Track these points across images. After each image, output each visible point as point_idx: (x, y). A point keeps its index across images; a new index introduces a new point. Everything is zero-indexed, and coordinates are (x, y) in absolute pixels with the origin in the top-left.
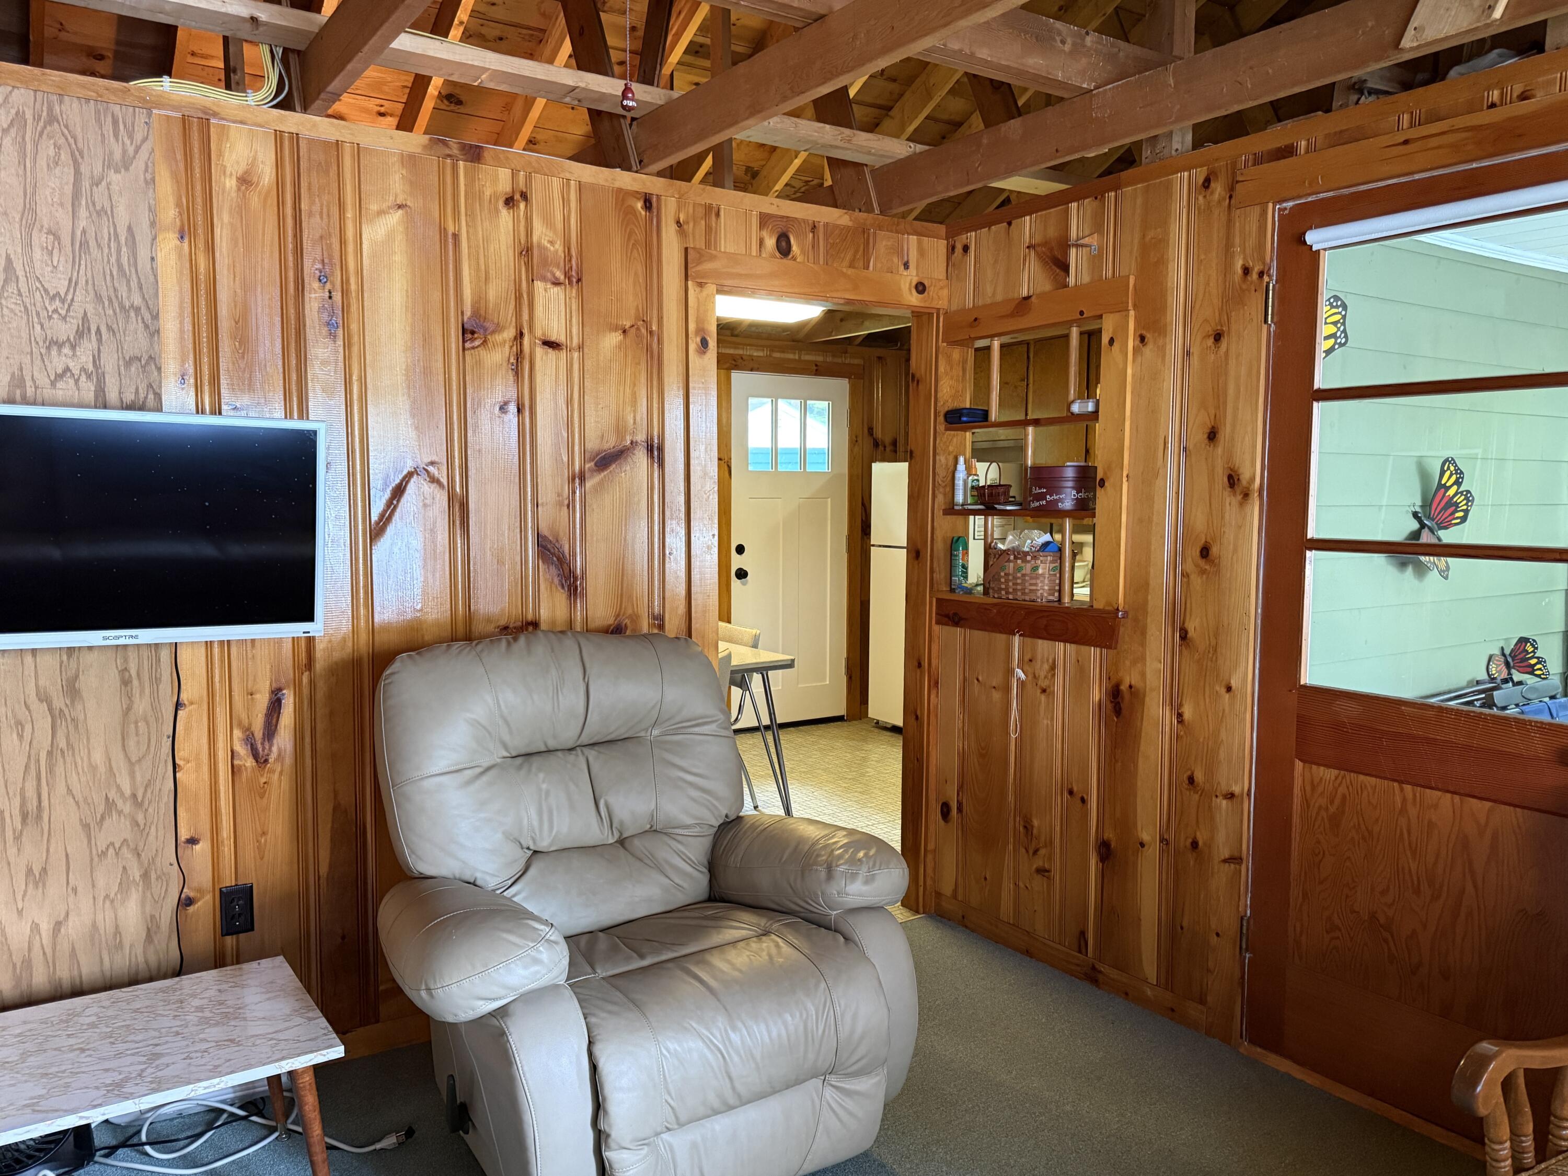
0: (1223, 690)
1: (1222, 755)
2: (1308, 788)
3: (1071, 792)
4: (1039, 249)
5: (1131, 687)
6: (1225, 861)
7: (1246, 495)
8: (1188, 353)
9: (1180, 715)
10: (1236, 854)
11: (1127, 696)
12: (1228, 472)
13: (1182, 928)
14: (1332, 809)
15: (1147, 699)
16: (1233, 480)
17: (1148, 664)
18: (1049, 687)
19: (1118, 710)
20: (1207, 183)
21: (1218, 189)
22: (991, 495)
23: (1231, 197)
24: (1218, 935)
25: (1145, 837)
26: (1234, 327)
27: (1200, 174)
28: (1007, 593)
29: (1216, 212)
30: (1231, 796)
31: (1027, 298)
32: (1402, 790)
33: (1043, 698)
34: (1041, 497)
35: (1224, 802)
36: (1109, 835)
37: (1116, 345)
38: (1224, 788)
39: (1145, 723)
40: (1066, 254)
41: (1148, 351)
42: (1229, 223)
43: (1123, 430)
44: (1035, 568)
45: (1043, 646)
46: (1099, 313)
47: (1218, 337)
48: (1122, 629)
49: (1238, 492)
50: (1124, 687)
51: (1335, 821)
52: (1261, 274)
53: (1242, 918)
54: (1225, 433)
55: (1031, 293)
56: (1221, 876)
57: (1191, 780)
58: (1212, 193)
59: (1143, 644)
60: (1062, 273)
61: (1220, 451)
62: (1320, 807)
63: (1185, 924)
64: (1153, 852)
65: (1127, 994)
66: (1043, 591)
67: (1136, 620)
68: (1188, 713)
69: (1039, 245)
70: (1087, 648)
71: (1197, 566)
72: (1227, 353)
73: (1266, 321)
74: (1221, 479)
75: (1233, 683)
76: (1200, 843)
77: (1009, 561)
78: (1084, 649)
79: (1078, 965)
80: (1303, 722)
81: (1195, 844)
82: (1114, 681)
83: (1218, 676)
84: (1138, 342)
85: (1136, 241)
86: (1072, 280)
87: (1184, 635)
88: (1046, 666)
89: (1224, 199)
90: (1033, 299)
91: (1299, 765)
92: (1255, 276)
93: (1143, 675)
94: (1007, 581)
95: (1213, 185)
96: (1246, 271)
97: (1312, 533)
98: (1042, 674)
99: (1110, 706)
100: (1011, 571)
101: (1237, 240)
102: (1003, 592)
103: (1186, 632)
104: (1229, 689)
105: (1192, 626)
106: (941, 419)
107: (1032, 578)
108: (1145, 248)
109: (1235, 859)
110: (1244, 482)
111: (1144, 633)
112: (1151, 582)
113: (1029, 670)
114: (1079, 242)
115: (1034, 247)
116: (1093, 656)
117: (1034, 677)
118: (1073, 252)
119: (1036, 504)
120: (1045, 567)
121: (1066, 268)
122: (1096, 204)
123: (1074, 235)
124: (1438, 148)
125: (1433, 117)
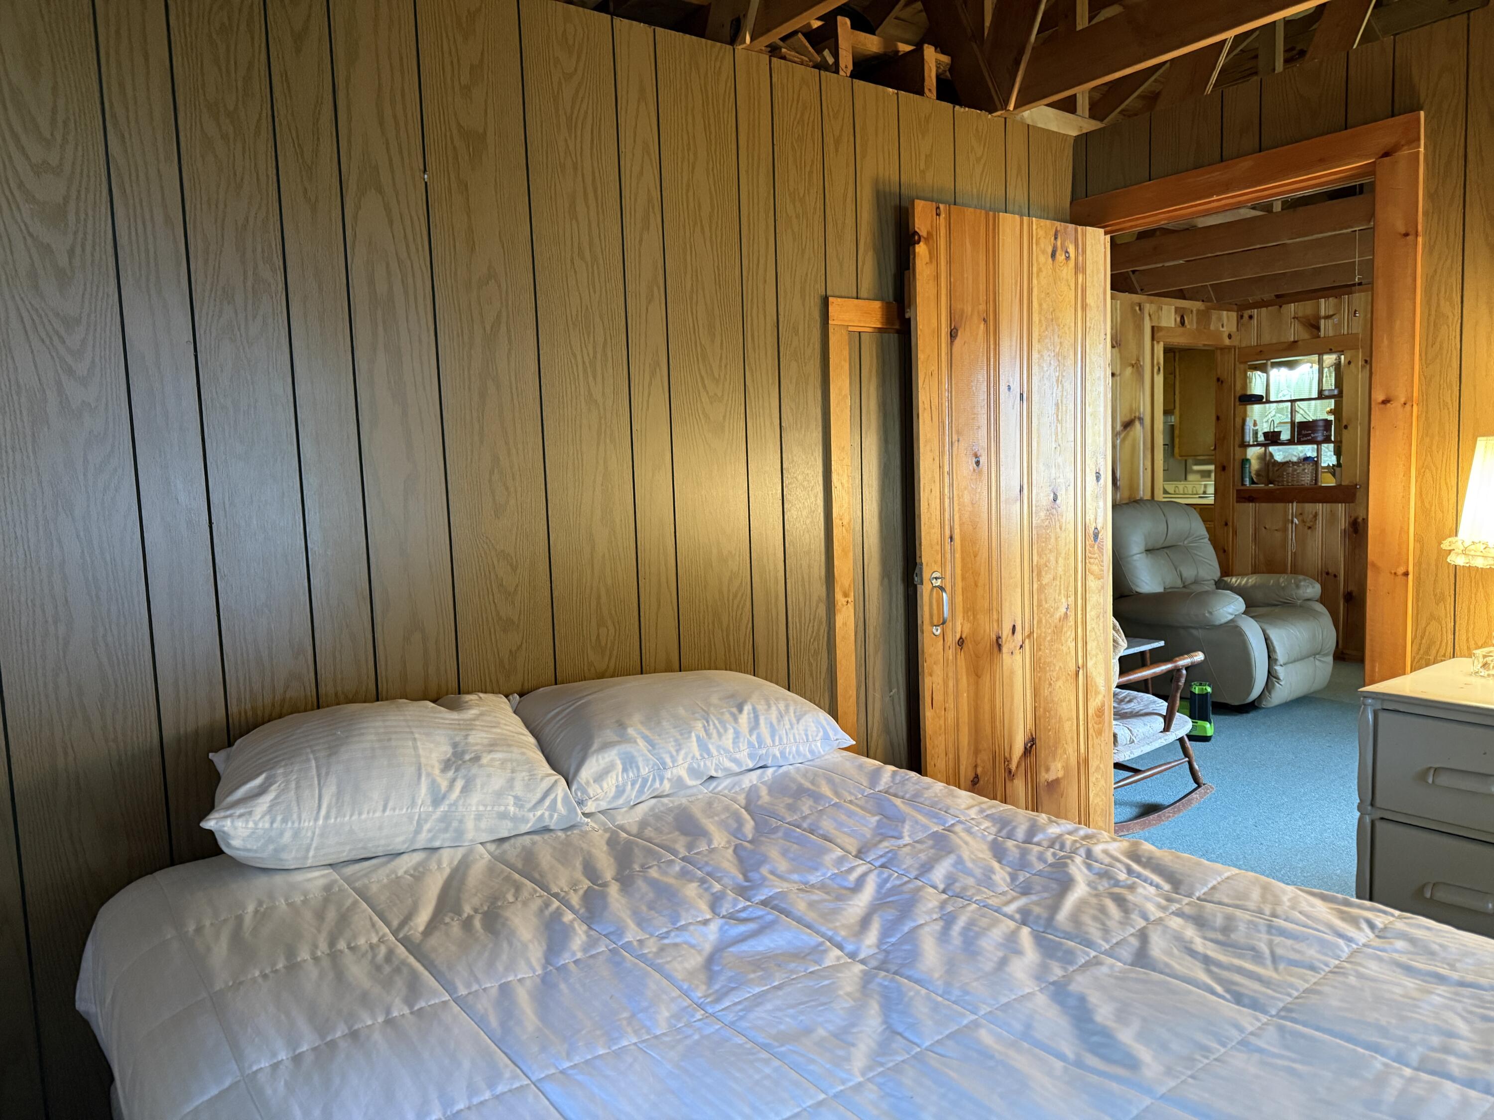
3: (1328, 574)
4: (1301, 320)
5: (1363, 519)
11: (1361, 523)
18: (1314, 525)
19: (1354, 530)
22: (1272, 436)
28: (1288, 482)
31: (1295, 342)
33: (1309, 531)
34: (1309, 435)
36: (1352, 589)
37: (1351, 364)
40: (1318, 323)
43: (1357, 403)
44: (1304, 470)
45: (1309, 507)
46: (1342, 350)
48: (1358, 494)
50: (1358, 521)
55: (1297, 339)
60: (1315, 331)
66: (1306, 479)
67: (1365, 489)
69: (1301, 318)
70: (1337, 504)
78: (1334, 505)
82: (1353, 518)
84: (1363, 363)
86: (1322, 334)
88: (1311, 516)
90: (1300, 343)
94: (1288, 477)
98: (1309, 520)
99: (1350, 530)
102: (1286, 483)
106: (1237, 400)
107: (1301, 475)
113: (1300, 518)
114: (1327, 317)
115: (1297, 318)
116: (1340, 508)
117: (1303, 521)
118: (1322, 322)
119: (1305, 439)
120: (1309, 468)
121: (1318, 328)
122: (1336, 300)
123: (1323, 313)
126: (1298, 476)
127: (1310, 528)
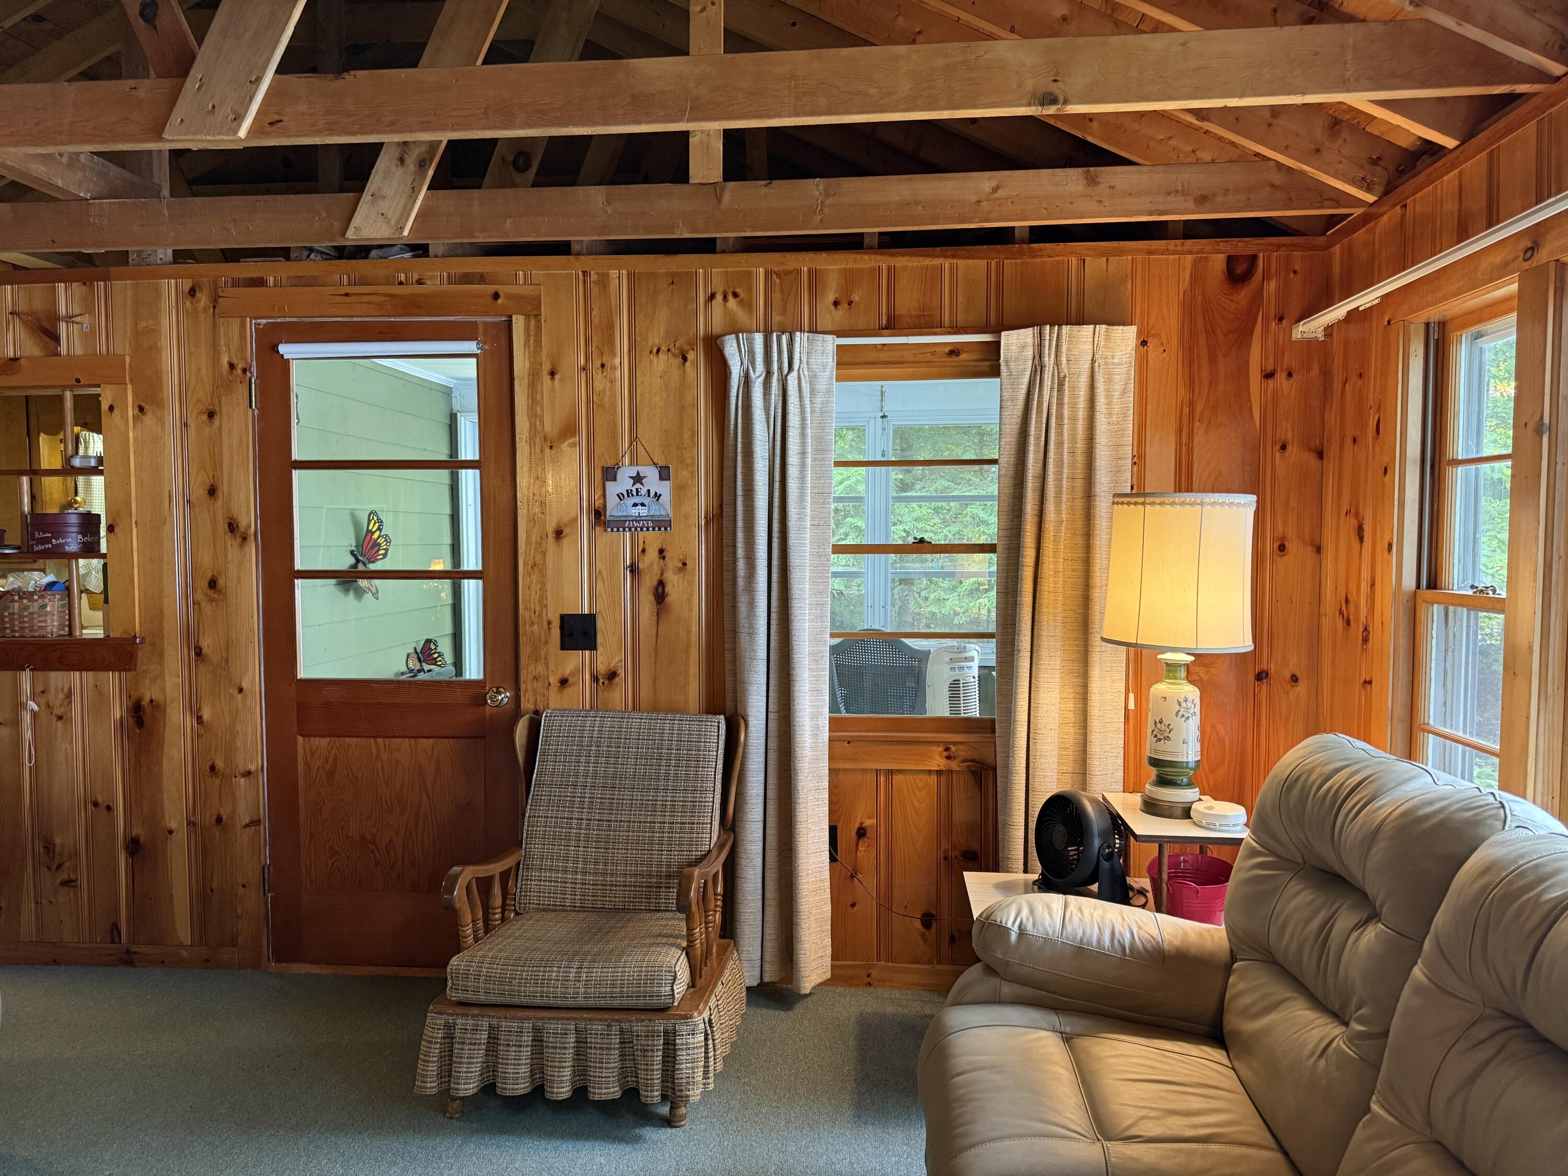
0: (236, 692)
1: (239, 743)
2: (308, 756)
3: (95, 804)
4: (24, 317)
5: (151, 701)
6: (247, 826)
7: (245, 539)
8: (186, 425)
9: (199, 719)
10: (255, 818)
11: (148, 709)
12: (227, 521)
13: (212, 890)
14: (327, 767)
15: (168, 709)
16: (232, 527)
17: (167, 679)
18: (66, 713)
19: (140, 723)
20: (192, 292)
21: (203, 299)
23: (214, 307)
24: (244, 886)
25: (173, 825)
26: (224, 409)
27: (187, 285)
28: (13, 631)
29: (202, 316)
30: (248, 774)
31: (15, 359)
32: (376, 742)
33: (60, 724)
34: (48, 540)
35: (242, 780)
36: (138, 831)
37: (116, 412)
38: (241, 768)
39: (167, 729)
40: (55, 327)
41: (148, 419)
42: (215, 327)
43: (129, 484)
44: (44, 606)
45: (57, 679)
46: (97, 382)
47: (211, 415)
48: (140, 653)
49: (238, 536)
50: (145, 702)
51: (330, 775)
52: (244, 371)
53: (264, 867)
54: (223, 489)
55: (18, 355)
56: (244, 838)
57: (213, 768)
58: (198, 301)
59: (161, 664)
60: (53, 343)
61: (219, 503)
62: (318, 768)
63: (214, 886)
64: (181, 836)
65: (163, 962)
66: (52, 626)
67: (153, 644)
68: (206, 715)
69: (24, 314)
70: (106, 673)
71: (206, 595)
72: (220, 429)
73: (251, 406)
74: (223, 527)
75: (244, 685)
76: (224, 817)
77: (13, 601)
78: (101, 675)
79: (111, 955)
80: (301, 707)
81: (219, 820)
82: (134, 699)
83: (230, 681)
84: (137, 411)
85: (129, 328)
86: (63, 349)
87: (199, 652)
88: (61, 696)
89: (209, 308)
90: (23, 361)
91: (300, 739)
92: (239, 371)
93: (163, 690)
94: (12, 620)
95: (198, 294)
96: (232, 366)
97: (298, 566)
98: (58, 703)
99: (132, 721)
100: (16, 610)
101: (222, 342)
102: (8, 631)
103: (201, 649)
104: (241, 690)
105: (207, 643)
107: (40, 616)
108: (137, 334)
109: (255, 823)
110: (242, 529)
111: (161, 655)
112: (165, 610)
113: (43, 701)
114: (69, 318)
115: (18, 314)
116: (111, 680)
117: (48, 706)
118: (63, 326)
119: (41, 547)
120: (53, 605)
121: (56, 339)
122: (84, 289)
123: (63, 311)
124: (369, 303)
125: (364, 282)
126: (31, 619)
127: (60, 718)
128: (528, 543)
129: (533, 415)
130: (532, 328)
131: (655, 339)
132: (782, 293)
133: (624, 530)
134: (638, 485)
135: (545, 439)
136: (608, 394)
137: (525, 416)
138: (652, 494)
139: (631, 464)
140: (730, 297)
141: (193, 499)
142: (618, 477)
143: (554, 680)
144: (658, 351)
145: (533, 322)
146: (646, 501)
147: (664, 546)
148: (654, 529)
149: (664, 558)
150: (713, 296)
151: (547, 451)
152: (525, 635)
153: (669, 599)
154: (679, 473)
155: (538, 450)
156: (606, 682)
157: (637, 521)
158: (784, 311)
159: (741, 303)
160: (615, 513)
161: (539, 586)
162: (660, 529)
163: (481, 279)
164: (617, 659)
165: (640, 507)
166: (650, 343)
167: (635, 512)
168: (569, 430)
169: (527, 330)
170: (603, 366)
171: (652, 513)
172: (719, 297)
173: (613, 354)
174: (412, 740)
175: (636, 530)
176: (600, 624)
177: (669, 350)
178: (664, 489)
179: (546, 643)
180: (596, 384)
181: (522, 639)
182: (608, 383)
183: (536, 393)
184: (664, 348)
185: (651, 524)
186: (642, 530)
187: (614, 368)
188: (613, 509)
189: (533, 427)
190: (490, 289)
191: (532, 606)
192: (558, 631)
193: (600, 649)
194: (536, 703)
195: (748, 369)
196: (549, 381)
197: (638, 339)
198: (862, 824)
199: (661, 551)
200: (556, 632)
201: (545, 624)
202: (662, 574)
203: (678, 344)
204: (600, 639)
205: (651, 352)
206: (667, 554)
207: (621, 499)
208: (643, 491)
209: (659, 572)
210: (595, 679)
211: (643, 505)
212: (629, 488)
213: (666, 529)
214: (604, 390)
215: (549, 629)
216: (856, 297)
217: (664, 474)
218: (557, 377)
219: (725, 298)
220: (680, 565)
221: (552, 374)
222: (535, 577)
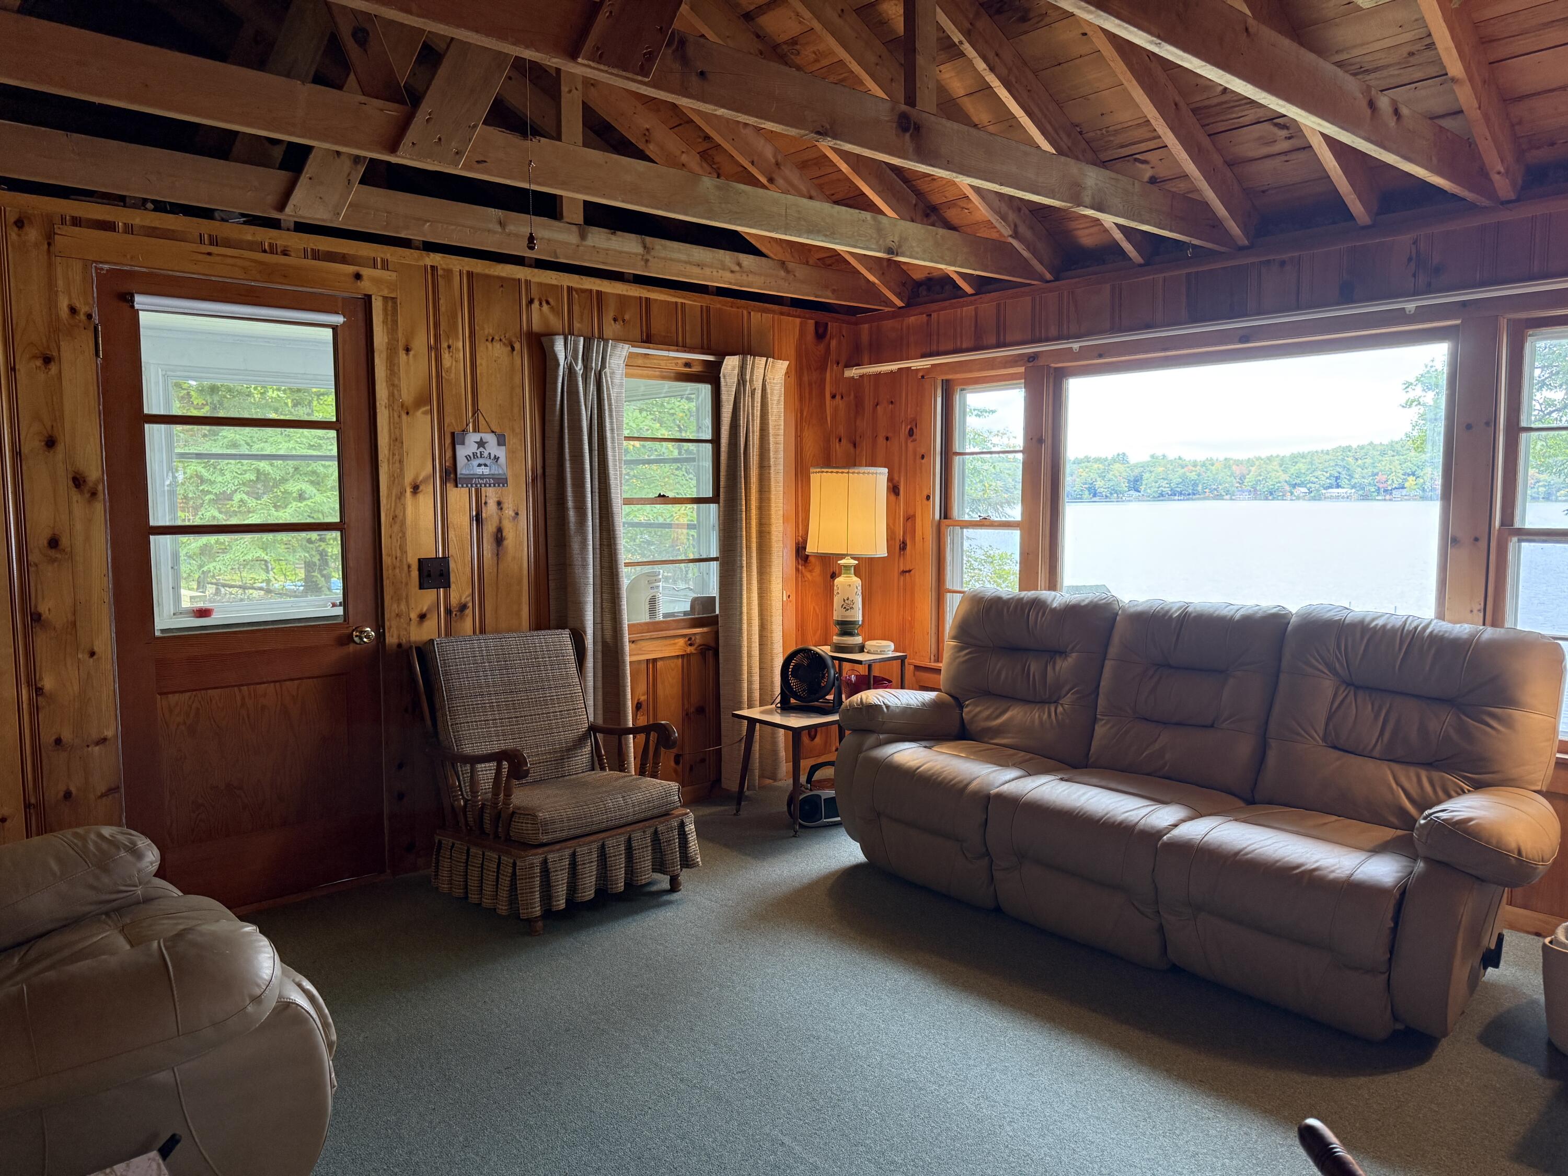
0: (86, 656)
1: (91, 710)
2: (167, 714)
6: (103, 795)
7: (91, 495)
8: (14, 369)
9: (40, 690)
10: (113, 786)
12: (70, 476)
14: (189, 722)
16: (78, 481)
20: (20, 224)
21: (34, 233)
23: (49, 244)
26: (64, 355)
27: (12, 213)
29: (33, 252)
30: (103, 741)
32: (240, 691)
35: (96, 749)
38: (95, 735)
42: (50, 265)
47: (47, 360)
49: (86, 491)
51: (192, 729)
52: (88, 316)
54: (63, 441)
56: (99, 809)
57: (58, 741)
58: (27, 235)
61: (60, 456)
62: (178, 724)
68: (49, 684)
71: (45, 555)
72: (59, 376)
73: (96, 355)
74: (65, 482)
75: (96, 649)
76: (74, 792)
80: (161, 665)
81: (67, 795)
83: (76, 645)
87: (37, 618)
89: (42, 244)
91: (159, 698)
92: (83, 317)
95: (27, 227)
96: (73, 310)
97: (154, 521)
101: (60, 283)
103: (40, 615)
104: (92, 654)
105: (47, 608)
109: (110, 792)
110: (91, 484)
124: (232, 265)
125: (228, 243)
128: (389, 496)
129: (393, 385)
130: (389, 308)
131: (489, 330)
132: (580, 306)
133: (472, 486)
134: (481, 449)
135: (402, 406)
136: (453, 371)
137: (384, 384)
138: (492, 457)
139: (474, 431)
140: (544, 304)
141: (25, 450)
142: (467, 442)
143: (414, 616)
144: (493, 339)
145: (390, 304)
146: (488, 462)
147: (502, 499)
148: (494, 486)
149: (501, 509)
150: (531, 302)
151: (404, 416)
152: (388, 578)
153: (505, 543)
154: (511, 440)
155: (396, 416)
156: (458, 614)
157: (481, 478)
158: (582, 319)
159: (552, 309)
160: (464, 472)
161: (400, 535)
162: (499, 486)
163: (343, 259)
164: (467, 593)
165: (483, 467)
166: (486, 332)
167: (479, 471)
168: (423, 400)
169: (385, 309)
170: (449, 347)
171: (492, 472)
172: (536, 303)
173: (457, 338)
174: (278, 684)
175: (481, 486)
176: (452, 565)
177: (501, 340)
178: (501, 452)
179: (407, 584)
180: (444, 362)
181: (386, 583)
182: (454, 363)
183: (394, 365)
184: (497, 338)
185: (492, 481)
186: (485, 486)
187: (457, 350)
188: (463, 468)
189: (391, 396)
190: (351, 269)
191: (394, 553)
192: (417, 573)
193: (453, 586)
194: (399, 637)
195: (571, 362)
196: (405, 355)
197: (477, 328)
198: (639, 700)
199: (499, 503)
200: (415, 573)
201: (406, 568)
202: (500, 522)
203: (507, 336)
204: (452, 579)
205: (487, 340)
206: (505, 506)
207: (468, 460)
208: (486, 454)
209: (498, 522)
210: (448, 612)
211: (486, 465)
212: (475, 451)
213: (503, 486)
214: (451, 367)
215: (409, 572)
216: (627, 317)
217: (501, 441)
218: (411, 353)
219: (541, 304)
220: (513, 514)
221: (407, 350)
222: (396, 528)
